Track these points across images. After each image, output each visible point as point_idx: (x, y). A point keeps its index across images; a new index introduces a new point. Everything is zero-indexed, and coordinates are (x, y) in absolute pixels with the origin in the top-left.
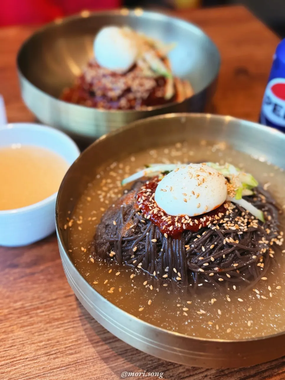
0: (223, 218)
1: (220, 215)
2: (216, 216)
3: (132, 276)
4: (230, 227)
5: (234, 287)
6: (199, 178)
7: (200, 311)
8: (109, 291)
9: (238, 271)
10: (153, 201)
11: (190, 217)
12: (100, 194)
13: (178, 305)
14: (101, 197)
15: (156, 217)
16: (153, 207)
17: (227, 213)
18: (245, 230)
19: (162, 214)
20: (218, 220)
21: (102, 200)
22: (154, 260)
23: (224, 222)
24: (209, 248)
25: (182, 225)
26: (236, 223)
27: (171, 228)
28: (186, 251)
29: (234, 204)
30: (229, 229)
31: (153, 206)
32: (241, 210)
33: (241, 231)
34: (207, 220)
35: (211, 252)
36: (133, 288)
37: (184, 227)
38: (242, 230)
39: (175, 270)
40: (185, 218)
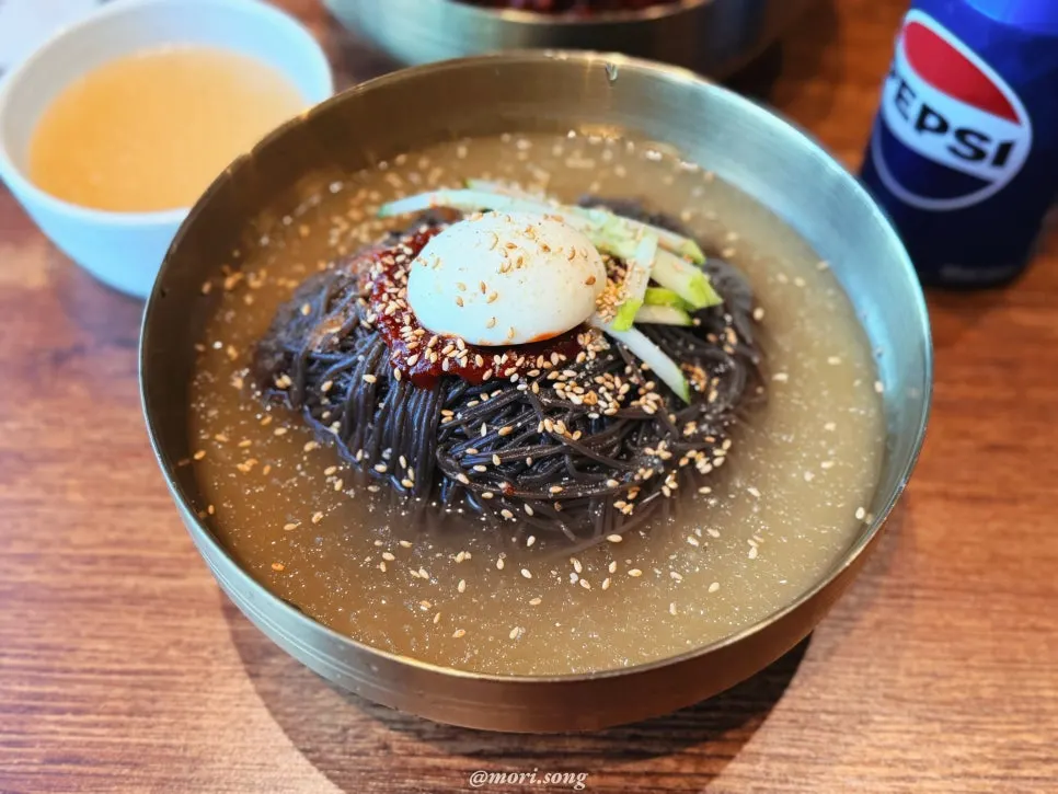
0: (561, 367)
1: (555, 358)
2: (541, 358)
3: (308, 447)
4: (569, 395)
5: (531, 540)
6: (511, 253)
7: (417, 570)
8: (240, 466)
9: (557, 506)
10: (404, 281)
11: (467, 345)
12: (337, 226)
13: (377, 543)
14: (335, 233)
15: (389, 322)
16: (394, 297)
17: (580, 357)
18: (607, 412)
19: (407, 319)
20: (542, 370)
21: (333, 241)
22: (365, 424)
23: (561, 378)
24: (497, 431)
25: (443, 359)
26: (595, 386)
27: (411, 360)
28: (440, 423)
29: (610, 339)
30: (568, 399)
31: (396, 294)
32: (626, 357)
33: (597, 410)
34: (510, 364)
35: (500, 443)
36: (296, 473)
37: (445, 366)
38: (601, 410)
39: (402, 460)
40: (455, 345)
